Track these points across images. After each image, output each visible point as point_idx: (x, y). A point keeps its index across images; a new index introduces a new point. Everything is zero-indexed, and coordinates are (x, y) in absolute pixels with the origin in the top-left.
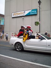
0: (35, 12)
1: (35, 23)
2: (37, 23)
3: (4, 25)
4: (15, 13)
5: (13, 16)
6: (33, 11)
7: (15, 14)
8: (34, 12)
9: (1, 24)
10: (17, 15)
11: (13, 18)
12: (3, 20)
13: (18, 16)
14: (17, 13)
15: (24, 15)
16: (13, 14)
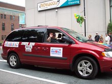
3: (25, 25)
5: (39, 9)
9: (20, 23)
10: (46, 7)
11: (39, 11)
15: (59, 6)
16: (39, 5)
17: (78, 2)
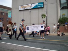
0: (41, 5)
1: (42, 15)
2: (43, 16)
4: (22, 6)
5: (20, 9)
7: (22, 7)
9: (8, 17)
10: (24, 8)
11: (20, 10)
12: (11, 13)
13: (26, 9)
14: (24, 6)
15: (31, 8)
16: (20, 7)
17: (43, 6)
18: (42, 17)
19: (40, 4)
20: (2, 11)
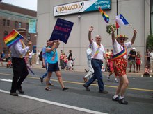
0: (106, 4)
3: (36, 34)
4: (61, 7)
5: (56, 14)
6: (101, 2)
7: (61, 9)
8: (104, 4)
9: (29, 32)
10: (65, 11)
11: (56, 17)
12: (35, 24)
14: (66, 5)
15: (82, 11)
16: (56, 8)
17: (109, 6)
18: (107, 31)
19: (103, 2)
20: (17, 20)
